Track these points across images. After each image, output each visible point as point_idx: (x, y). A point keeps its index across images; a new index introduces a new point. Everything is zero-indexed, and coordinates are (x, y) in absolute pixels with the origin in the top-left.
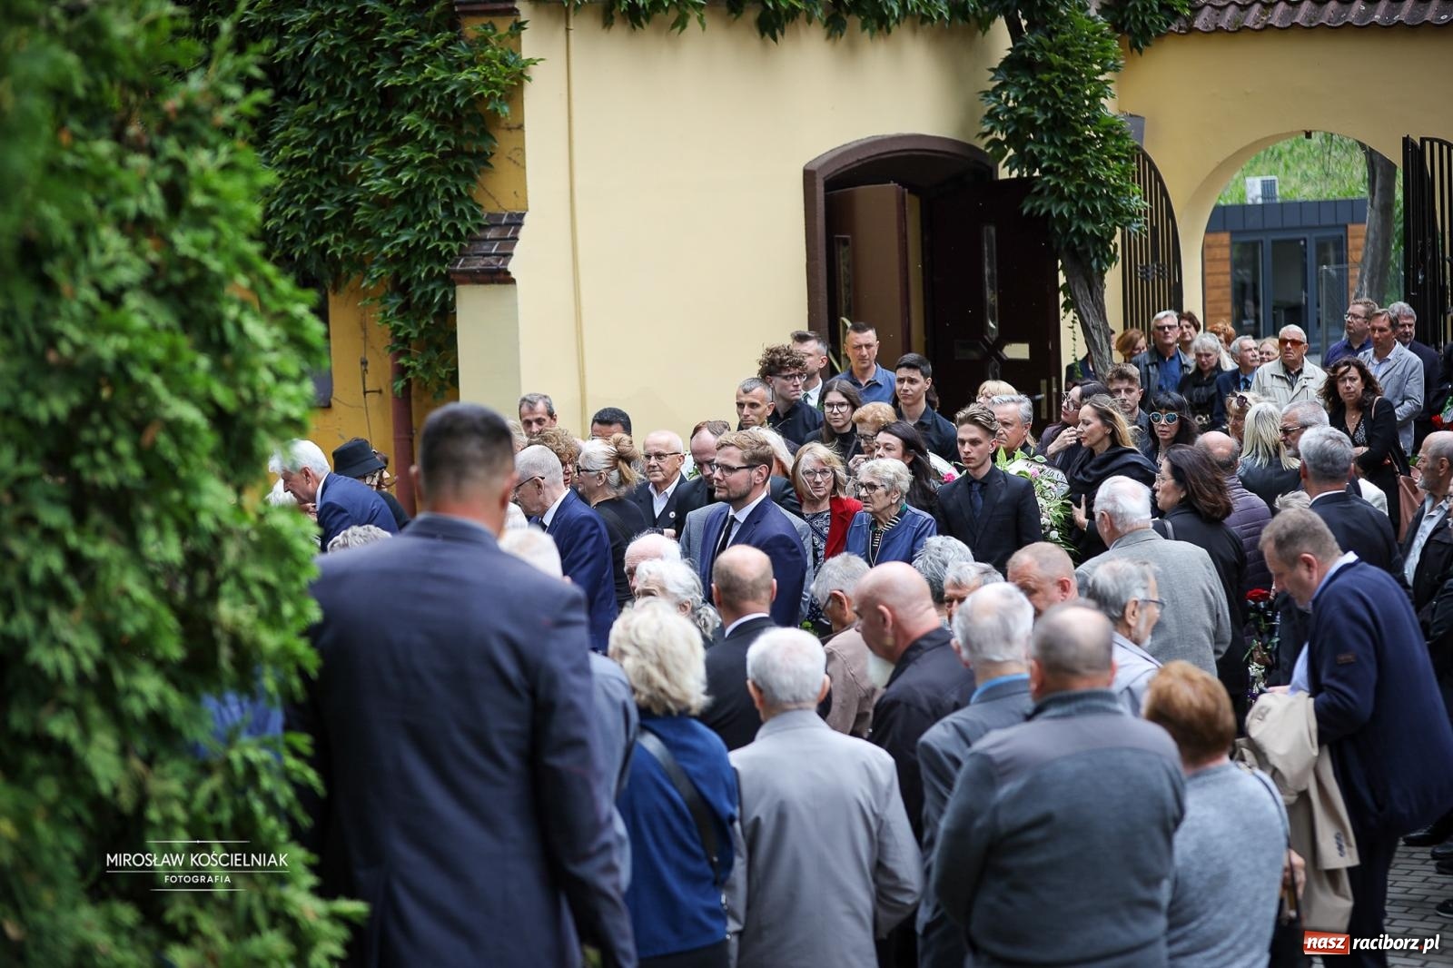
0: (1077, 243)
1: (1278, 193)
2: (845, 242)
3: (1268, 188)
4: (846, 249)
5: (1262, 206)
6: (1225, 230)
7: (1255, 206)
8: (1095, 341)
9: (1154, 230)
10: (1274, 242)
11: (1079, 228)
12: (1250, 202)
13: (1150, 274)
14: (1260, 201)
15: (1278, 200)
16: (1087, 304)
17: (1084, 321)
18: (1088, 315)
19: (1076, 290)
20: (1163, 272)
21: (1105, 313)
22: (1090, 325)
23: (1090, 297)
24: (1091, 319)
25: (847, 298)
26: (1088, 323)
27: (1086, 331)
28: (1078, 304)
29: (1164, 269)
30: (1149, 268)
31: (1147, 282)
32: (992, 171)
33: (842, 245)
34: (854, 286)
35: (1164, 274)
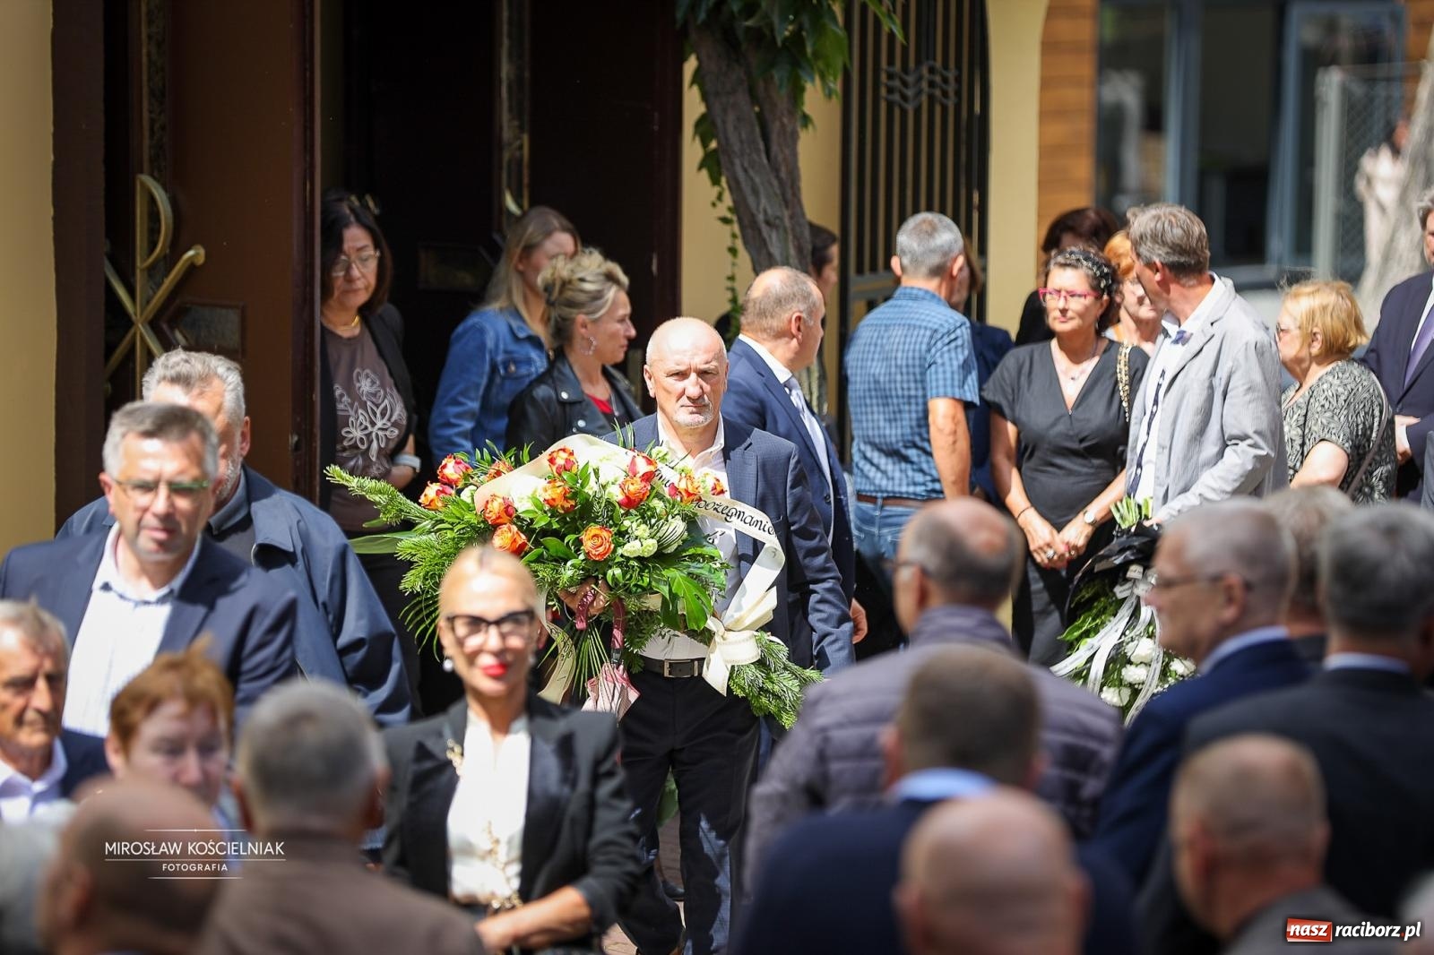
13: (911, 92)
16: (753, 164)
17: (747, 206)
18: (755, 192)
19: (730, 128)
20: (944, 86)
21: (799, 189)
22: (761, 217)
23: (761, 146)
24: (763, 201)
25: (157, 126)
26: (755, 212)
27: (749, 231)
28: (732, 163)
29: (945, 80)
30: (911, 79)
31: (905, 113)
34: (176, 96)
35: (945, 93)
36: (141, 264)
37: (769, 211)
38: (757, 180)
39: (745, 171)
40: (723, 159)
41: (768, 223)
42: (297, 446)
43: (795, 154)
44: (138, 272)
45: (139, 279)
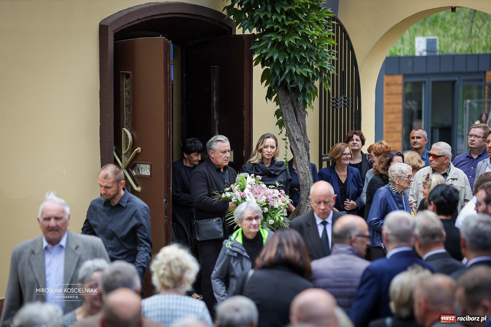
0: (289, 81)
1: (438, 48)
2: (128, 76)
3: (431, 44)
4: (128, 81)
5: (426, 57)
6: (399, 74)
7: (421, 57)
8: (298, 148)
9: (343, 74)
10: (434, 83)
11: (291, 71)
12: (417, 54)
13: (339, 104)
14: (425, 54)
15: (438, 53)
16: (293, 123)
17: (291, 135)
18: (294, 131)
19: (287, 114)
20: (348, 102)
21: (306, 130)
22: (295, 138)
23: (296, 119)
24: (296, 134)
25: (128, 115)
26: (294, 137)
27: (292, 142)
28: (287, 124)
29: (348, 101)
30: (339, 100)
31: (337, 110)
32: (231, 30)
33: (125, 78)
34: (133, 107)
35: (348, 104)
36: (123, 152)
37: (297, 137)
38: (294, 128)
39: (291, 125)
40: (285, 123)
41: (297, 140)
42: (166, 202)
43: (305, 121)
44: (123, 155)
45: (123, 157)
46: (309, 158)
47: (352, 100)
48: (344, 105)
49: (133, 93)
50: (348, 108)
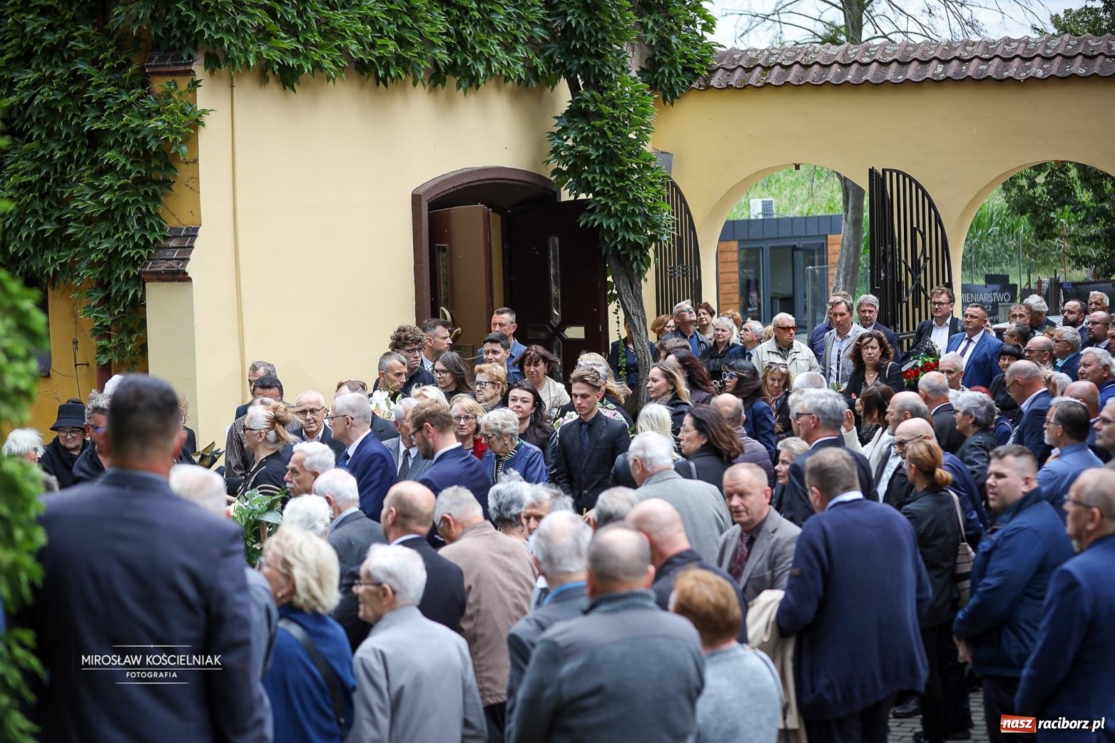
1: (774, 210)
2: (444, 249)
3: (767, 207)
4: (444, 254)
5: (762, 220)
6: (734, 239)
7: (756, 221)
9: (680, 240)
10: (772, 248)
11: (624, 238)
12: (753, 218)
13: (676, 273)
14: (760, 217)
15: (774, 216)
16: (628, 296)
17: (627, 309)
19: (621, 286)
20: (687, 271)
22: (631, 313)
24: (632, 307)
25: (445, 292)
26: (629, 311)
29: (687, 269)
30: (676, 269)
31: (675, 280)
32: (556, 194)
33: (441, 252)
34: (451, 283)
35: (687, 273)
37: (634, 311)
38: (630, 302)
39: (626, 299)
41: (633, 314)
43: (641, 293)
46: (647, 334)
47: (691, 269)
48: (683, 275)
49: (450, 268)
50: (687, 278)
